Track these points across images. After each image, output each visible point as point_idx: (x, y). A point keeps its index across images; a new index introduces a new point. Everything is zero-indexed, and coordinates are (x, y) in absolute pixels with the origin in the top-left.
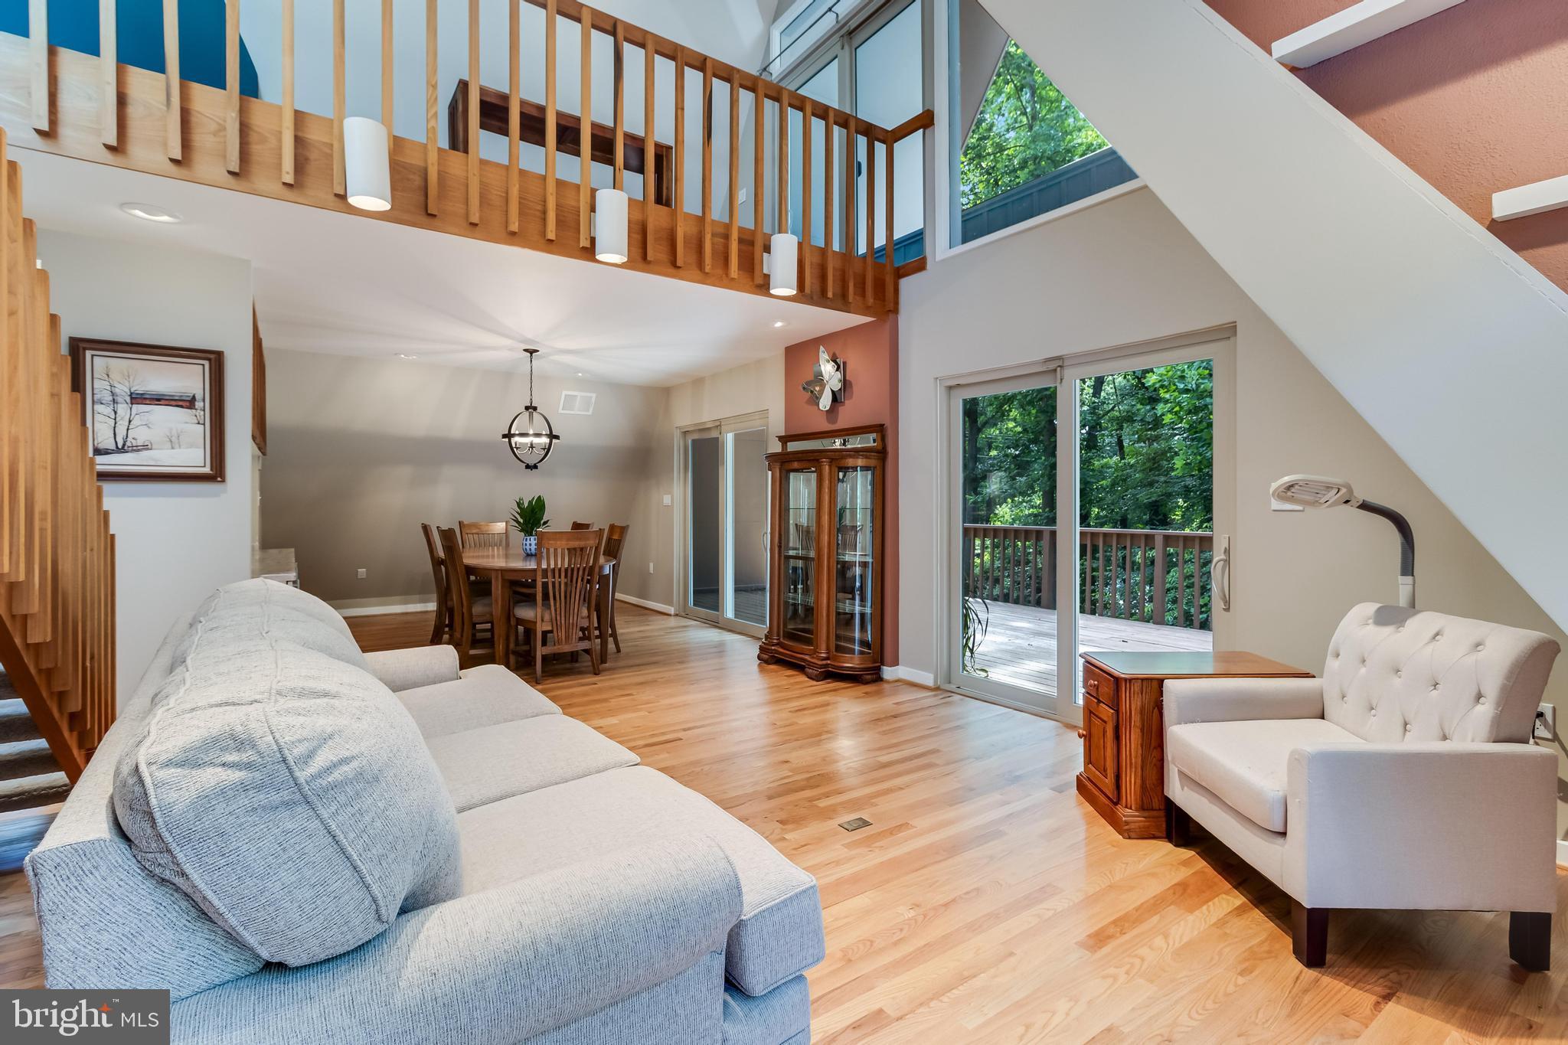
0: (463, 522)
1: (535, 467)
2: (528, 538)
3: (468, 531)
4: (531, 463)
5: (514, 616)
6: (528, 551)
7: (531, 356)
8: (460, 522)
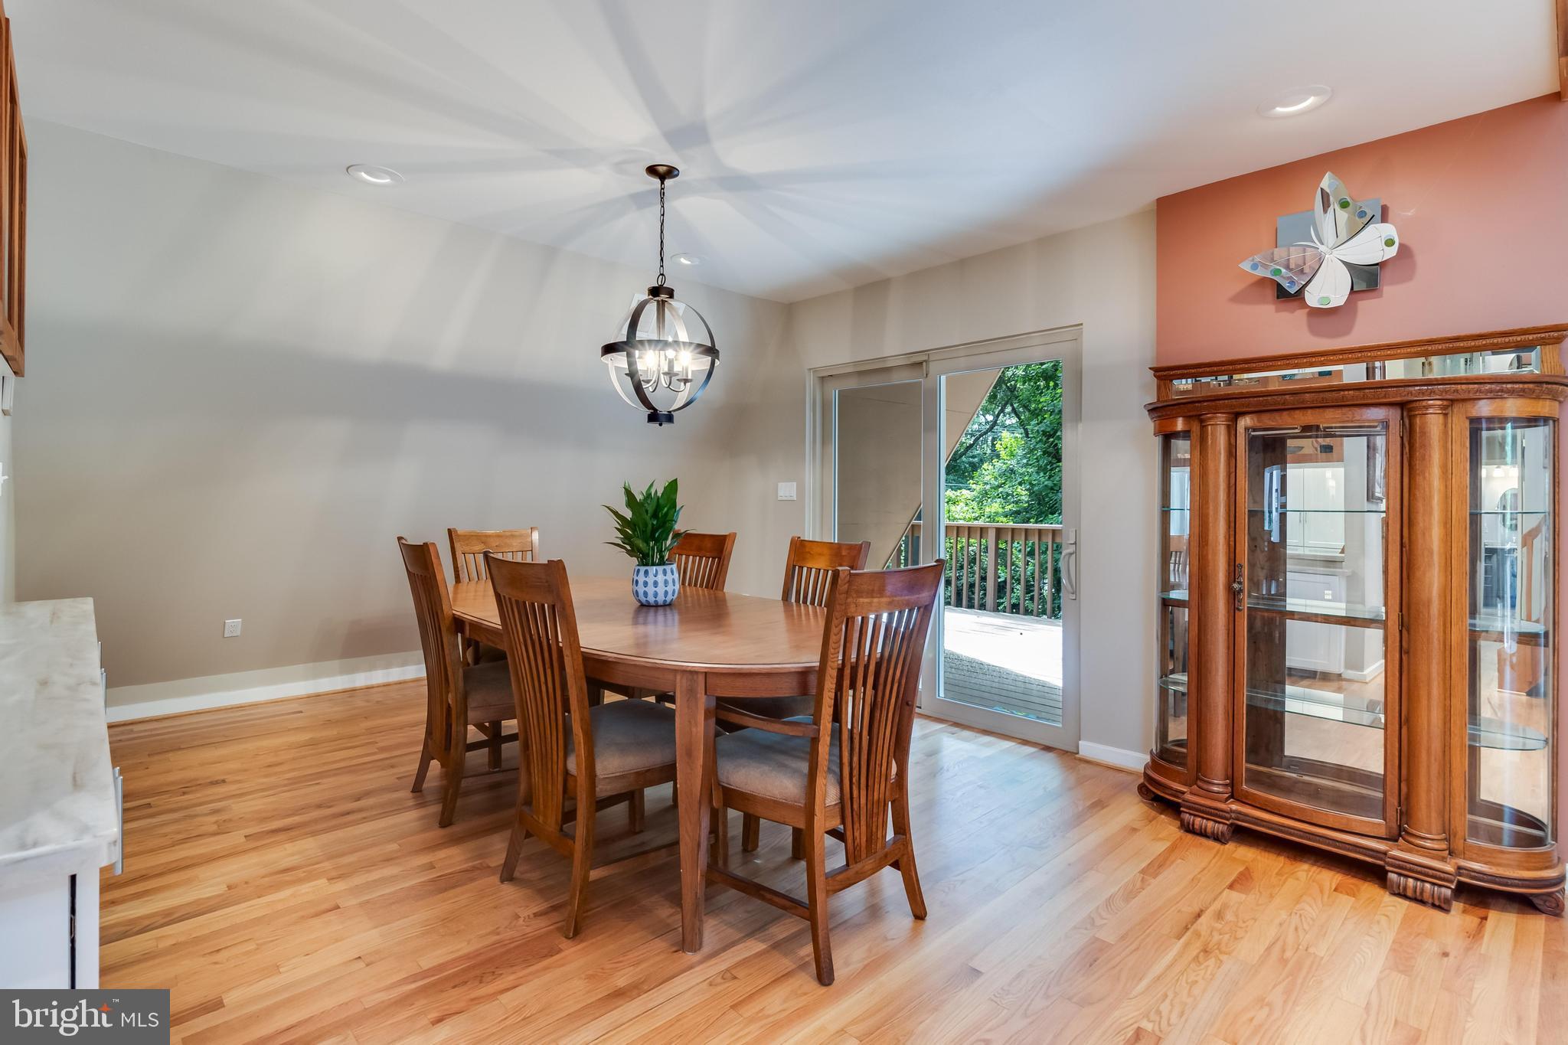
0: (456, 531)
1: (669, 418)
2: (643, 569)
3: (466, 549)
4: (663, 409)
5: (718, 783)
6: (643, 599)
7: (662, 183)
8: (450, 531)
